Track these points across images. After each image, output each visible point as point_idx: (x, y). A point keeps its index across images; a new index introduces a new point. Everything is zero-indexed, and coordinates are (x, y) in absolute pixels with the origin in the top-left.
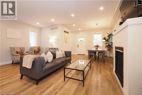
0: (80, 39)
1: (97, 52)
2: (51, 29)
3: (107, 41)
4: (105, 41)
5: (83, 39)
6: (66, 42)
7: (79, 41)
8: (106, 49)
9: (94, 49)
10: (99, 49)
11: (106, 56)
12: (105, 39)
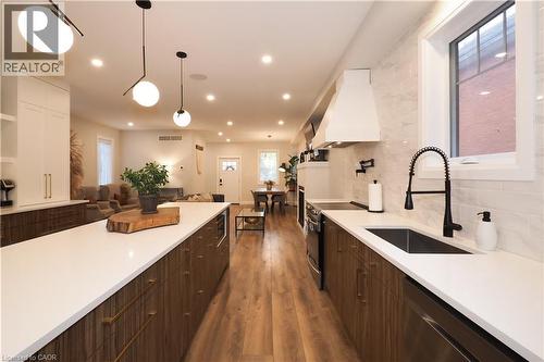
0: (225, 164)
1: (270, 196)
2: (161, 138)
3: (288, 170)
4: (283, 170)
5: (234, 164)
6: (199, 173)
7: (224, 168)
8: (286, 189)
9: (265, 190)
10: (274, 190)
11: (287, 205)
12: (283, 166)
